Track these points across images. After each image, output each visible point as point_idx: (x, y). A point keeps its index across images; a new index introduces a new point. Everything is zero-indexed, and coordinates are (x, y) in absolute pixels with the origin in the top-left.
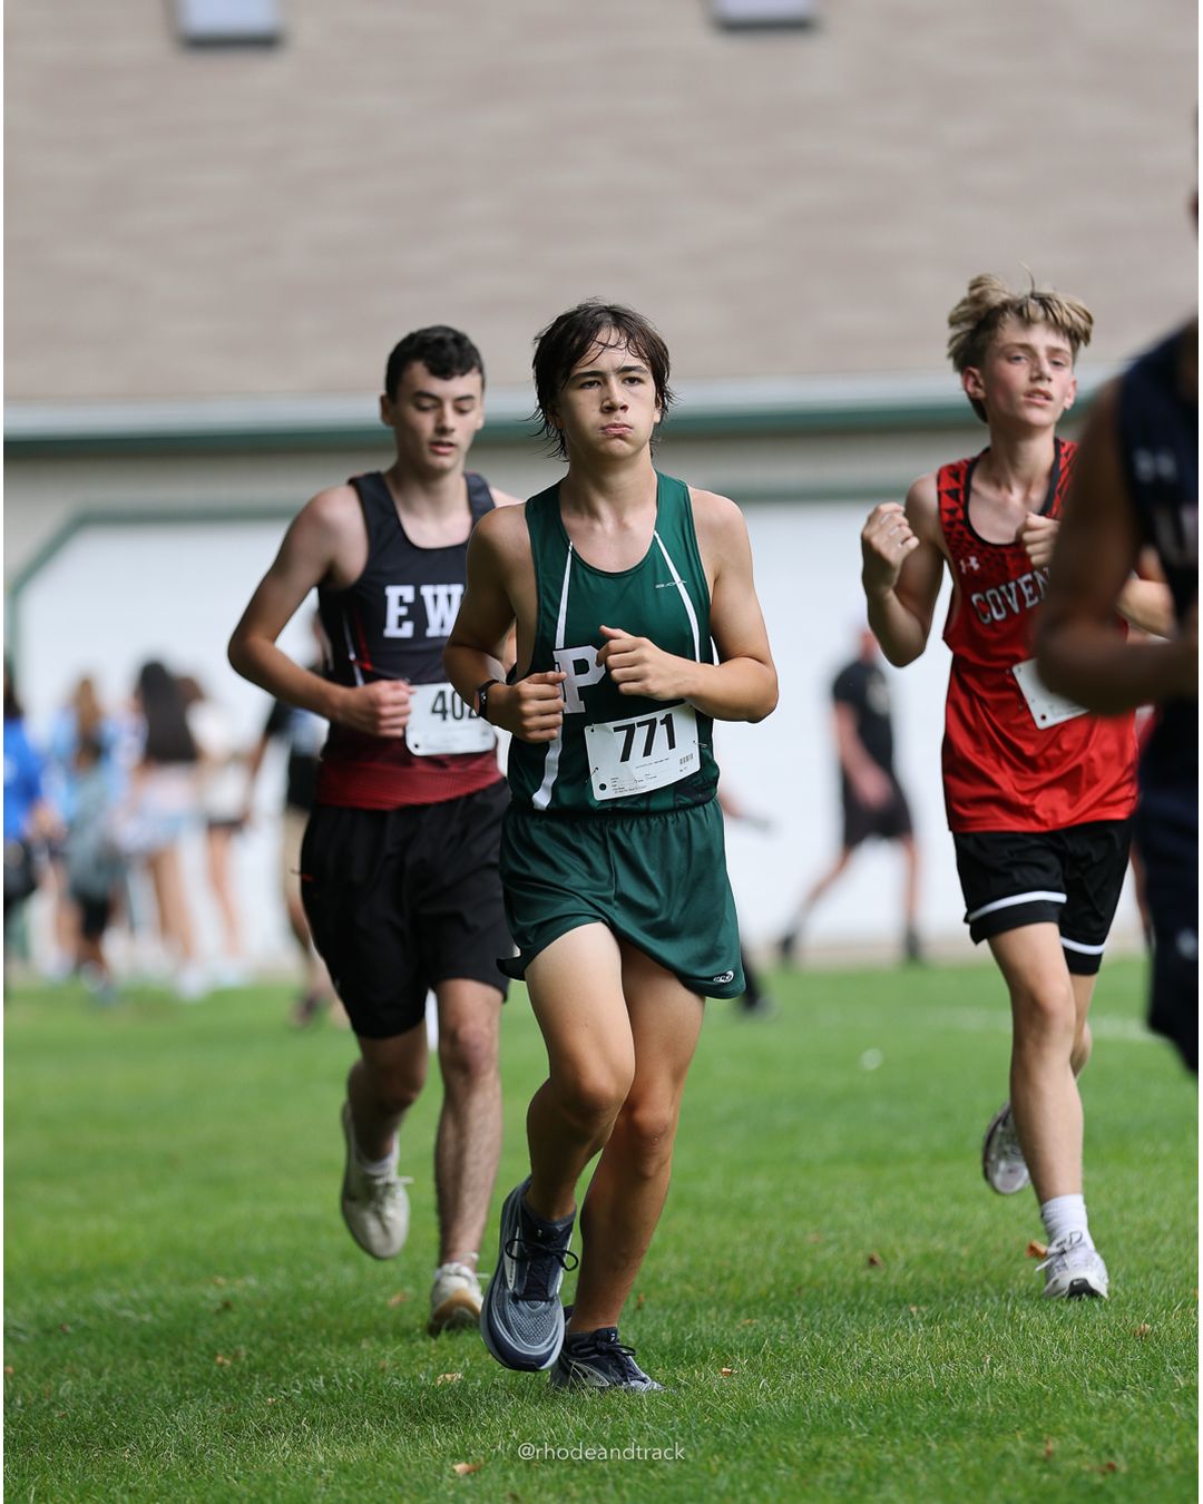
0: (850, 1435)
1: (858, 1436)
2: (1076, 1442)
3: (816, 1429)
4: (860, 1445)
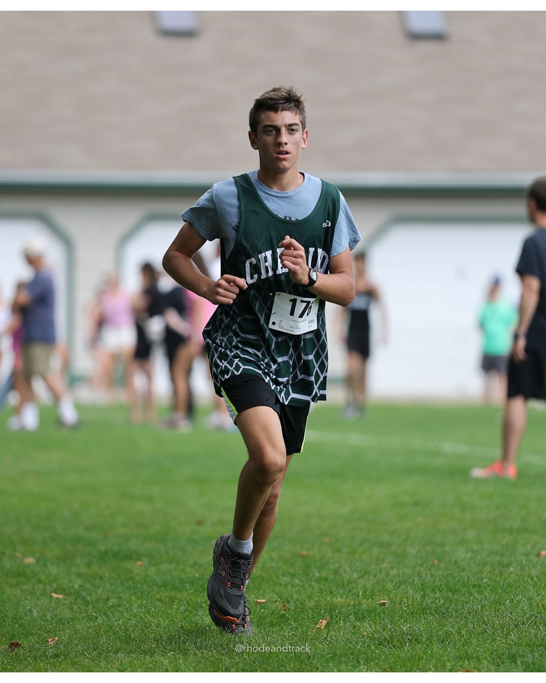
0: (186, 591)
1: (190, 591)
2: (275, 597)
3: (174, 587)
4: (190, 595)
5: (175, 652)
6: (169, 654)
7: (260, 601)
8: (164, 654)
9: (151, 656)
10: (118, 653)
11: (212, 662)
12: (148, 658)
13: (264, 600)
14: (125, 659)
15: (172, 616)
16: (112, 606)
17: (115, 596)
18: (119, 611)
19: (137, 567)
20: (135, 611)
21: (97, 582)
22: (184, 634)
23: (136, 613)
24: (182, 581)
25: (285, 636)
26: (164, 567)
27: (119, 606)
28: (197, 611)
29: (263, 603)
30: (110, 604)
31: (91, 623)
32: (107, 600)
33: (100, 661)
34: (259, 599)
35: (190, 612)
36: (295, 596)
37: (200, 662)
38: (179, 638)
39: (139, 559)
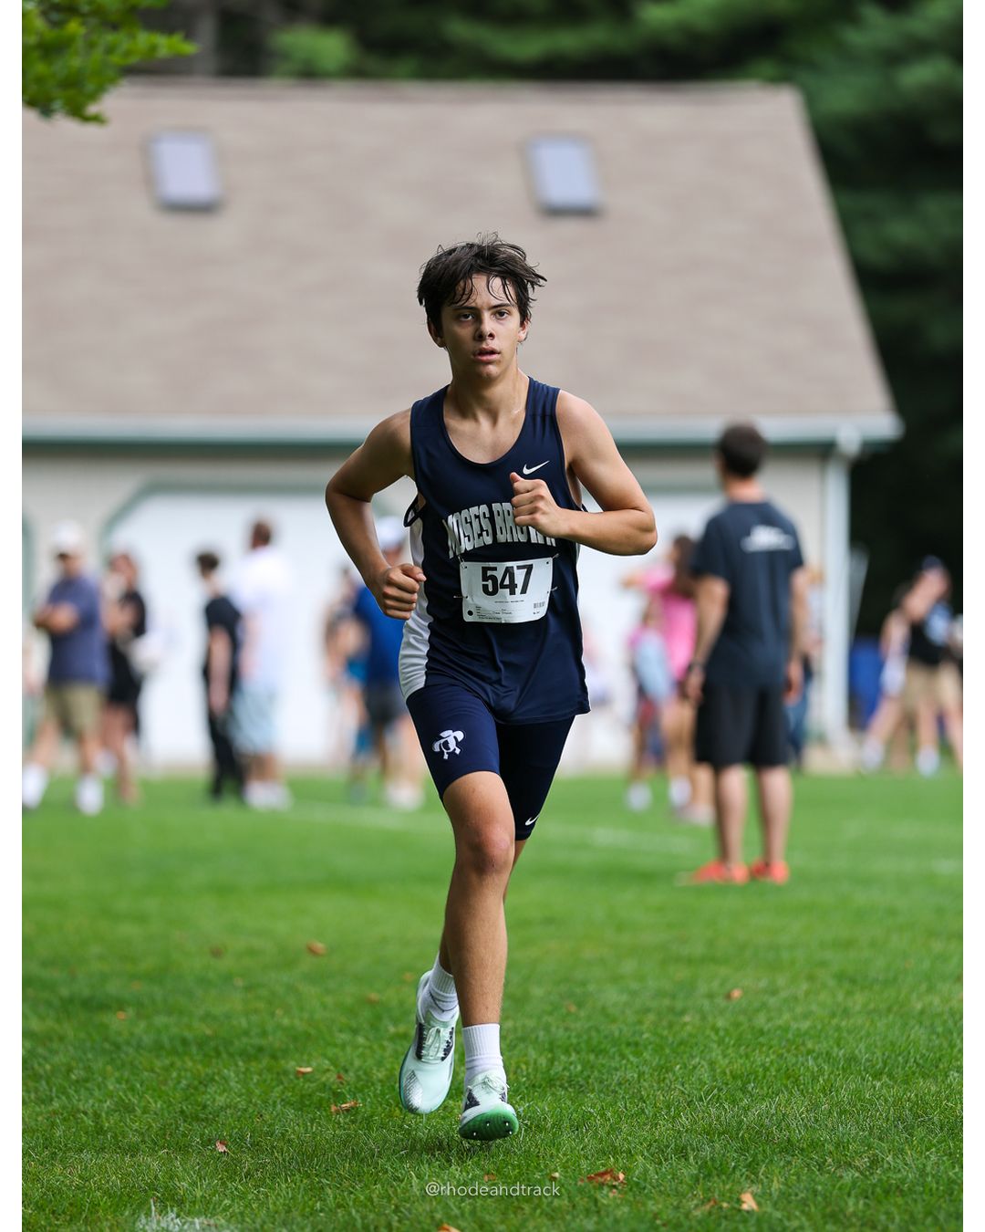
5: (170, 1149)
6: (160, 1153)
7: (303, 1070)
8: (153, 1152)
9: (132, 1156)
10: (82, 1152)
11: (227, 1163)
12: (127, 1159)
13: (309, 1070)
14: (92, 1160)
15: (168, 1095)
16: (77, 1081)
17: (81, 1065)
18: (87, 1089)
19: (118, 1022)
20: (111, 1087)
21: (55, 1045)
22: (185, 1121)
23: (112, 1092)
24: (184, 1042)
25: (339, 1123)
26: (160, 1020)
27: (86, 1080)
28: (206, 1086)
29: (308, 1073)
30: (73, 1077)
31: (43, 1106)
32: (70, 1070)
33: (52, 1165)
34: (301, 1067)
35: (196, 1089)
36: (357, 1063)
37: (207, 1164)
38: (177, 1128)
39: (121, 1009)
